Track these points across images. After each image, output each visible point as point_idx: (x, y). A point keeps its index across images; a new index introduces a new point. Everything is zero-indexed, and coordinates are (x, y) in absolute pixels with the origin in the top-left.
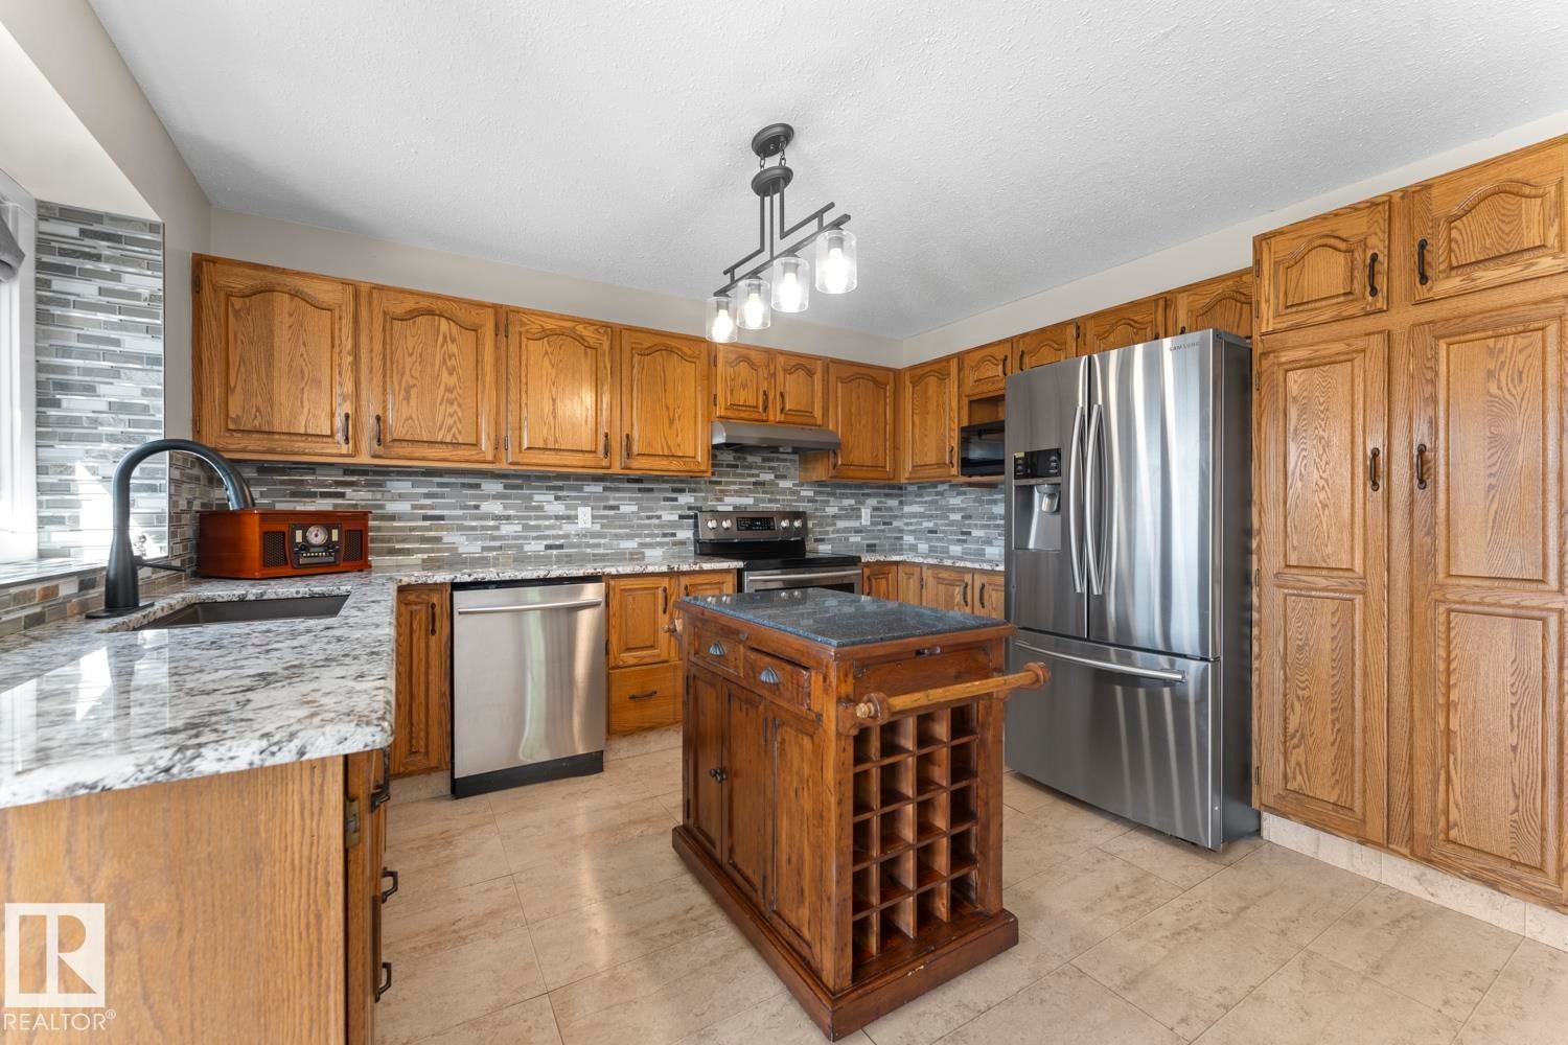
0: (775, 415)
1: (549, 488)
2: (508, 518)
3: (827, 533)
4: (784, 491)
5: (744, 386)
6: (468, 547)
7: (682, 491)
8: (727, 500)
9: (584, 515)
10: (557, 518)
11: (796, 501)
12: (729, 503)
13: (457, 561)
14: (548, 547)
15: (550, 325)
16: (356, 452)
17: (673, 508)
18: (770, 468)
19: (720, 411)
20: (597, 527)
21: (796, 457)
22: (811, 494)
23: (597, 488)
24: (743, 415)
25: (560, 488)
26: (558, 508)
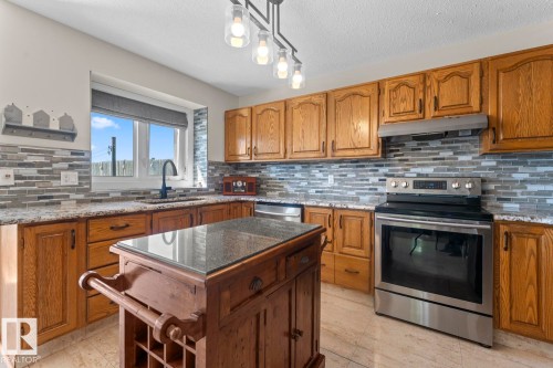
0: (430, 111)
1: (317, 167)
2: (303, 179)
3: (515, 194)
4: (462, 163)
5: (404, 100)
6: (291, 190)
7: (382, 166)
8: (413, 170)
9: (331, 178)
10: (320, 179)
11: (477, 169)
12: (415, 171)
13: (287, 195)
14: (317, 192)
16: (251, 159)
17: (375, 175)
18: (449, 148)
19: (387, 118)
20: (336, 185)
21: (477, 138)
22: (494, 163)
23: (335, 166)
24: (403, 118)
25: (322, 167)
26: (320, 175)
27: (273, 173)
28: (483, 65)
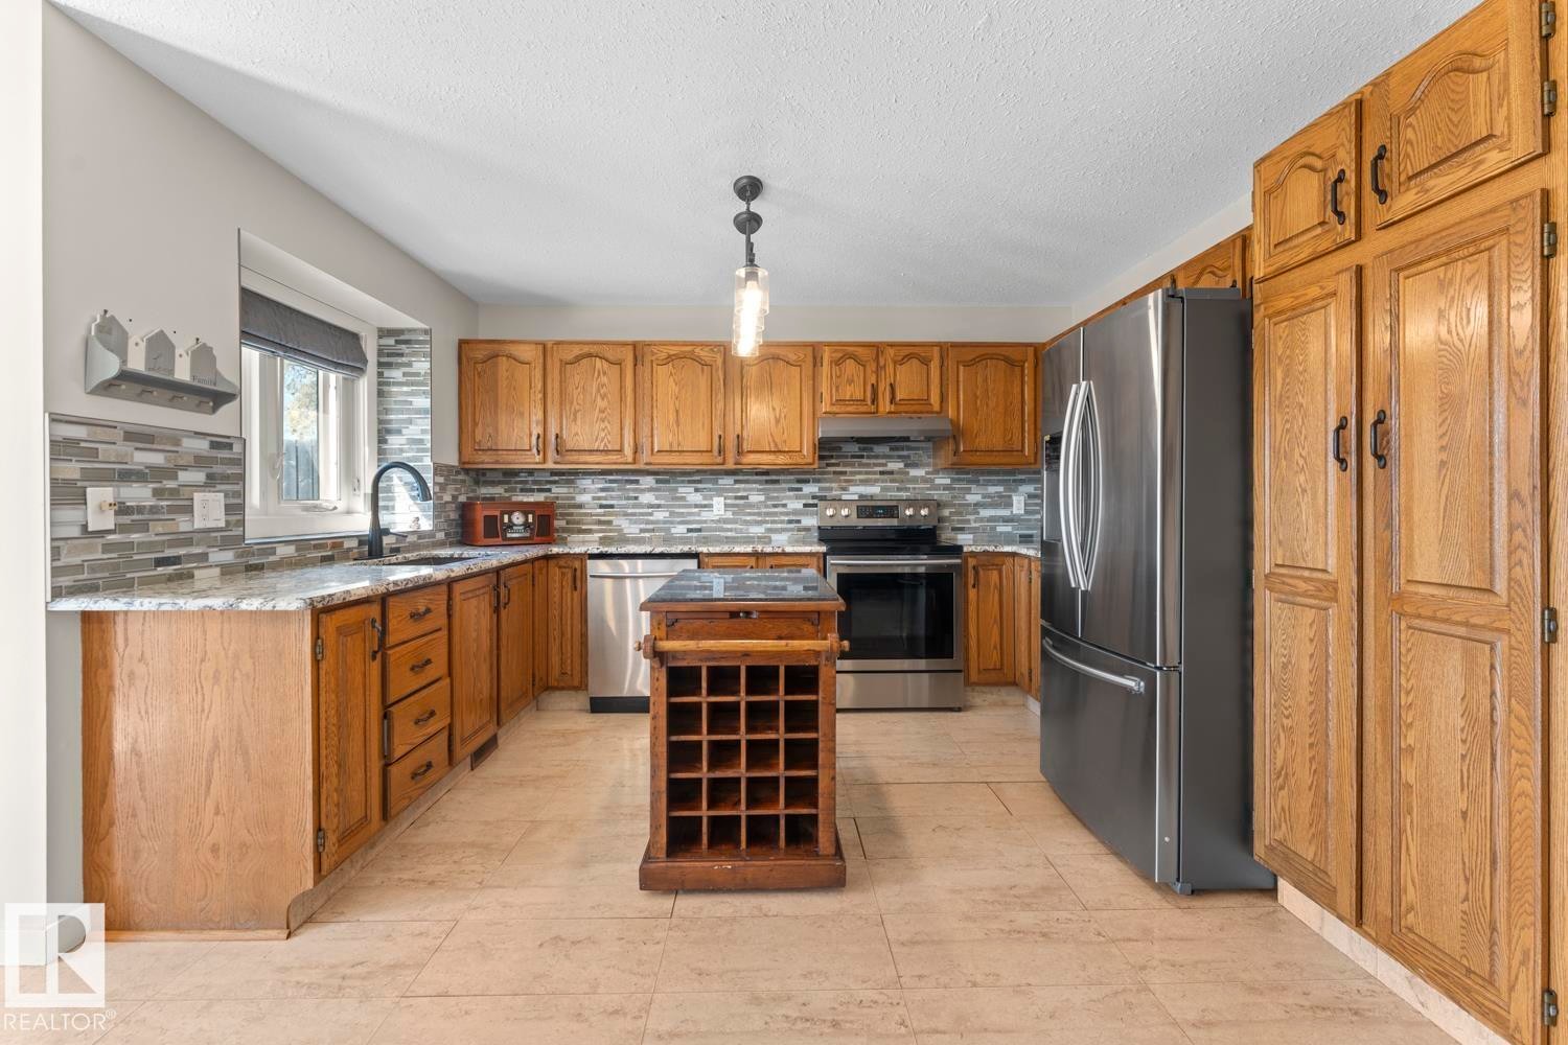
0: (885, 405)
1: (689, 482)
2: (659, 506)
3: (968, 521)
4: (915, 480)
5: (850, 382)
6: (631, 529)
7: (806, 481)
8: (853, 489)
9: (718, 503)
10: (696, 506)
11: (928, 489)
12: (855, 492)
13: (625, 540)
14: (689, 530)
15: (674, 350)
16: (544, 461)
17: (797, 498)
18: (899, 457)
19: (824, 407)
20: (729, 515)
21: (930, 445)
22: (948, 481)
23: (727, 481)
24: (850, 409)
25: (699, 482)
26: (697, 498)
27: (588, 493)
28: (945, 348)
